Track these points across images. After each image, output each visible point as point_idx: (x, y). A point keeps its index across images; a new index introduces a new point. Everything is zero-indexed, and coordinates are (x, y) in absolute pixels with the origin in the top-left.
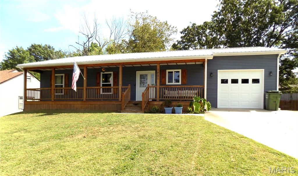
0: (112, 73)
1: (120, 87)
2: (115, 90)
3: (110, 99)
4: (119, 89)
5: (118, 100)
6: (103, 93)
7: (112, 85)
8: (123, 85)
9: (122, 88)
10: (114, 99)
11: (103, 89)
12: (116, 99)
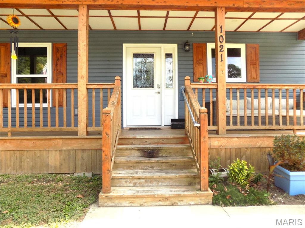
0: (48, 46)
1: (82, 85)
2: (61, 95)
3: (41, 129)
4: (76, 93)
5: (76, 133)
6: (22, 105)
7: (49, 81)
8: (91, 78)
9: (87, 89)
10: (57, 128)
11: (21, 92)
12: (65, 128)
